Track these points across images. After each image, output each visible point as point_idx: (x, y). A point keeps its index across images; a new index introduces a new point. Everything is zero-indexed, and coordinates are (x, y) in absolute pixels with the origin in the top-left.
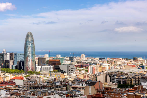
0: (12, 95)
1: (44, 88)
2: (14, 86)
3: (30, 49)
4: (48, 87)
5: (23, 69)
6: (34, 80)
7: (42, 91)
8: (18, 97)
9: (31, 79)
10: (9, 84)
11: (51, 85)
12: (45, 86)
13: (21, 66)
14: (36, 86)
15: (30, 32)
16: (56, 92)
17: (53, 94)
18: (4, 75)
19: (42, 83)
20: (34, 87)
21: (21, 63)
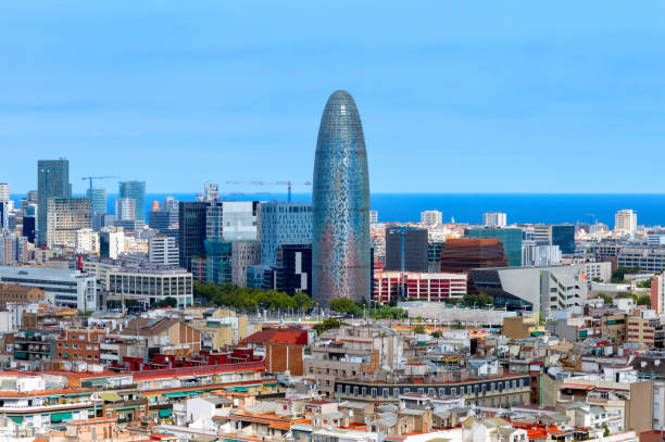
0: (245, 424)
1: (414, 389)
2: (257, 376)
3: (341, 184)
4: (436, 388)
5: (304, 285)
6: (364, 347)
7: (403, 405)
8: (278, 434)
9: (346, 344)
10: (234, 369)
11: (451, 378)
12: (421, 379)
13: (298, 270)
14: (373, 378)
15: (344, 93)
16: (478, 412)
17: (459, 426)
18: (209, 319)
19: (403, 367)
20: (360, 386)
21: (298, 256)
